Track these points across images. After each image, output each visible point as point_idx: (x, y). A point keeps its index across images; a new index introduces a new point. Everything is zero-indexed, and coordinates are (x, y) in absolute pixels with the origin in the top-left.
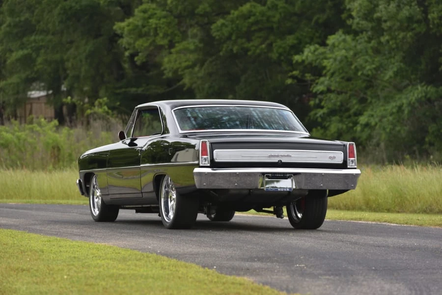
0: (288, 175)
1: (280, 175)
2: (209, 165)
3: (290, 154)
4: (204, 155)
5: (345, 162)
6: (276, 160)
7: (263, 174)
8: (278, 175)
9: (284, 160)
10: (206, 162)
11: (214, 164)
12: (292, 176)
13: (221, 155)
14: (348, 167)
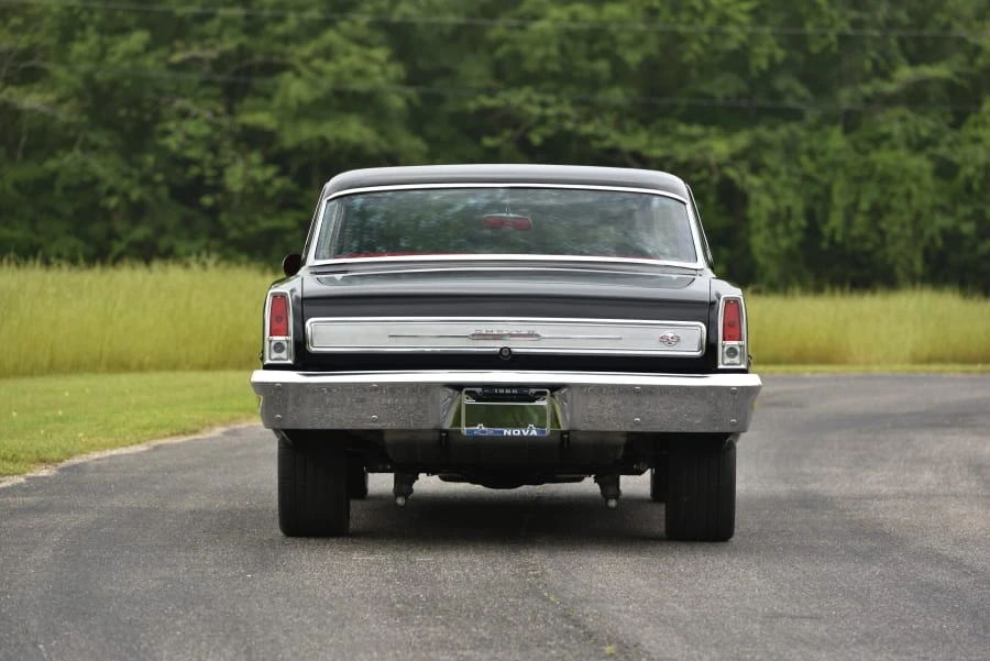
0: (533, 391)
1: (508, 391)
2: (290, 362)
3: (538, 329)
4: (276, 335)
5: (711, 348)
6: (493, 346)
7: (457, 387)
8: (501, 391)
9: (520, 347)
10: (284, 355)
11: (306, 359)
12: (545, 393)
13: (328, 334)
14: (721, 367)
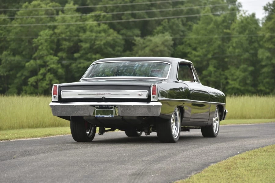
0: (110, 107)
1: (105, 107)
2: (57, 100)
3: (110, 92)
4: (54, 95)
5: (149, 96)
6: (101, 97)
7: (94, 106)
8: (103, 107)
9: (107, 97)
10: (56, 99)
11: (61, 100)
12: (113, 107)
13: (66, 94)
14: (151, 101)
